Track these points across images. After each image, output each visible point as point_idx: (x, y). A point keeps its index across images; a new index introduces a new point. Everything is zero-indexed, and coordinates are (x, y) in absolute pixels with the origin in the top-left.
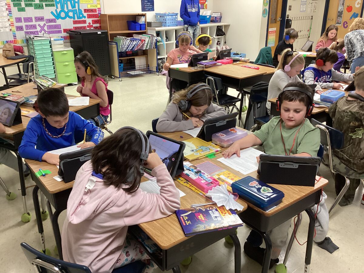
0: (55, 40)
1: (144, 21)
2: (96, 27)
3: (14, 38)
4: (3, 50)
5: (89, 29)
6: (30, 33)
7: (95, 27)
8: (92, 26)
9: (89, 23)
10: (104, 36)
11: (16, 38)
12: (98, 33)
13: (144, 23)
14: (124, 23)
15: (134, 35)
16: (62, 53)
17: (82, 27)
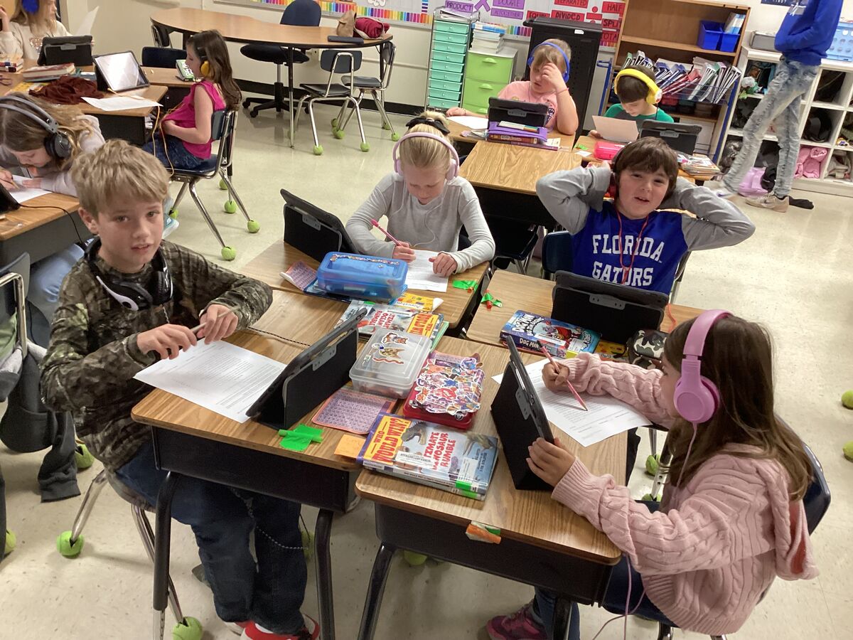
0: (485, 29)
1: (740, 26)
2: (610, 20)
3: (423, 11)
4: (340, 23)
5: (589, 21)
6: (455, 6)
7: (605, 20)
8: (599, 17)
9: (595, 9)
10: (590, 41)
11: (426, 11)
12: (577, 32)
13: (737, 33)
14: (692, 24)
15: (696, 59)
16: (487, 59)
17: (574, 14)
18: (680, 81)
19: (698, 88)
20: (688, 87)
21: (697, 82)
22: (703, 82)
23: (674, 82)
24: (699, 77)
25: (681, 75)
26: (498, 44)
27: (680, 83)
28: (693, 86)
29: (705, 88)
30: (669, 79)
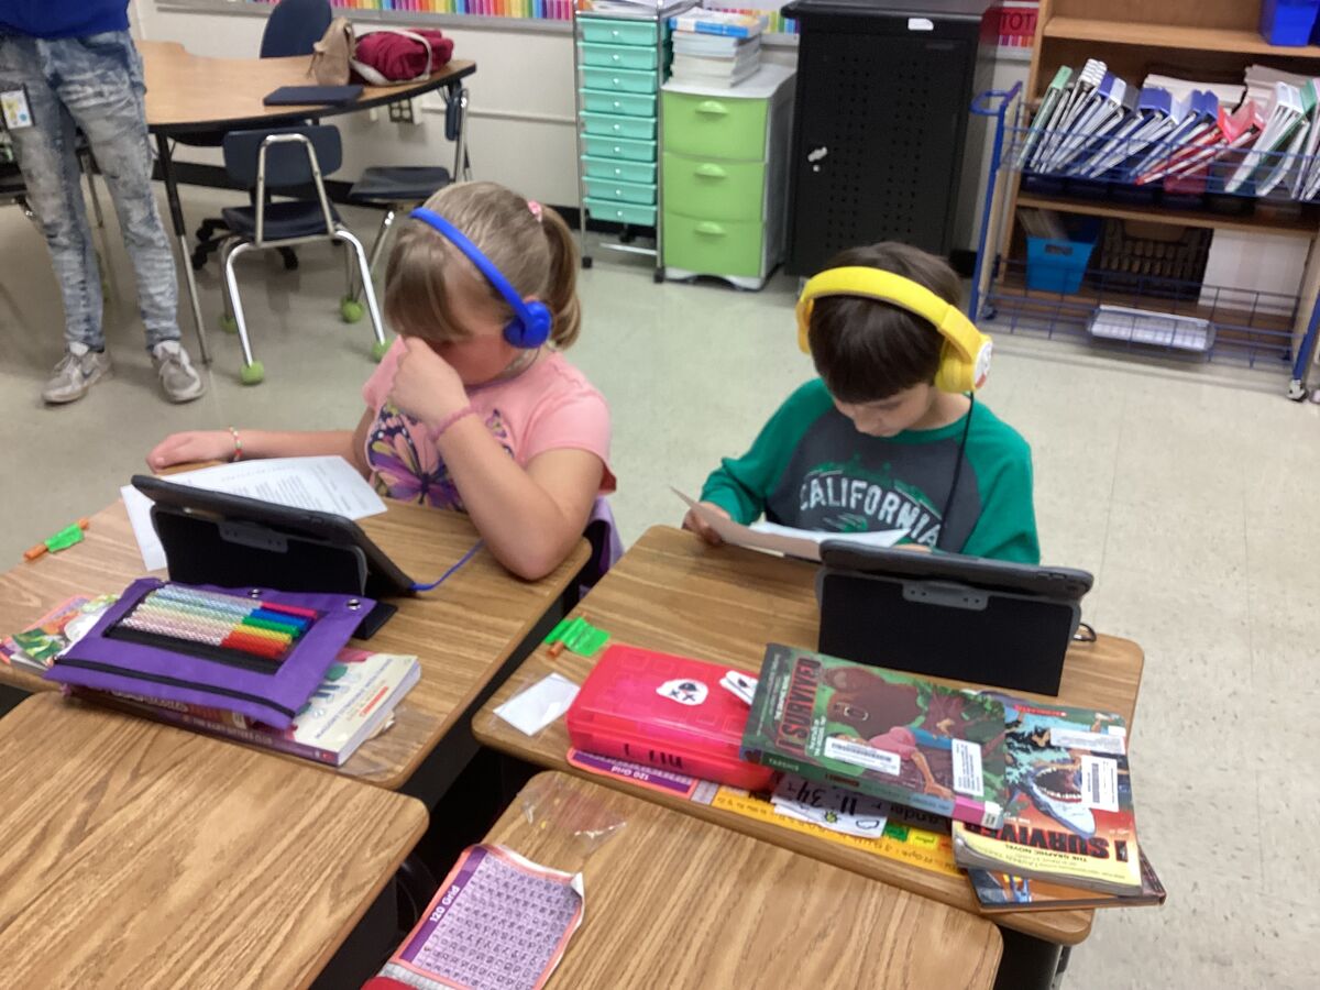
0: (703, 30)
10: (949, 46)
12: (914, 25)
18: (1200, 143)
19: (1251, 161)
20: (1222, 160)
21: (1250, 145)
22: (1266, 144)
23: (1182, 147)
24: (1256, 130)
25: (1201, 128)
26: (733, 65)
27: (1199, 149)
28: (1238, 156)
29: (1272, 160)
30: (1168, 140)
